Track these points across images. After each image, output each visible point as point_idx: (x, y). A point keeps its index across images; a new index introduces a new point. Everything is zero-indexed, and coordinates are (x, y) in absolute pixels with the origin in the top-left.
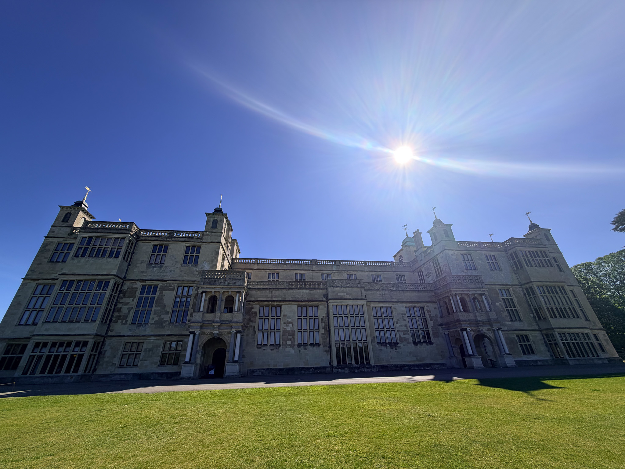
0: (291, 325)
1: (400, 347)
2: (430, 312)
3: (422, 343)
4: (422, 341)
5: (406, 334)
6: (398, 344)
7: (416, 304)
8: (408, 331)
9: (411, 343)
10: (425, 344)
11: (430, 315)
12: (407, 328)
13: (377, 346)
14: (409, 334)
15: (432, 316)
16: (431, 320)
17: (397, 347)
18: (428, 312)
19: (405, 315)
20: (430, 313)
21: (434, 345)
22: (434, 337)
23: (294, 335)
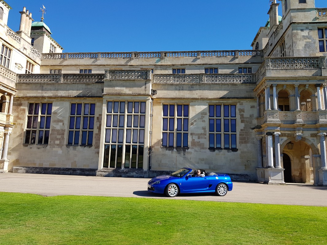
0: (61, 124)
1: (191, 153)
2: (244, 112)
3: (222, 149)
4: (222, 147)
5: (202, 138)
6: (188, 148)
7: (225, 102)
8: (206, 135)
9: (206, 148)
10: (226, 151)
11: (242, 116)
12: (205, 131)
13: (161, 150)
14: (206, 138)
15: (244, 116)
16: (242, 122)
17: (186, 153)
18: (240, 112)
19: (206, 114)
20: (242, 113)
21: (239, 152)
22: (241, 143)
23: (63, 134)
